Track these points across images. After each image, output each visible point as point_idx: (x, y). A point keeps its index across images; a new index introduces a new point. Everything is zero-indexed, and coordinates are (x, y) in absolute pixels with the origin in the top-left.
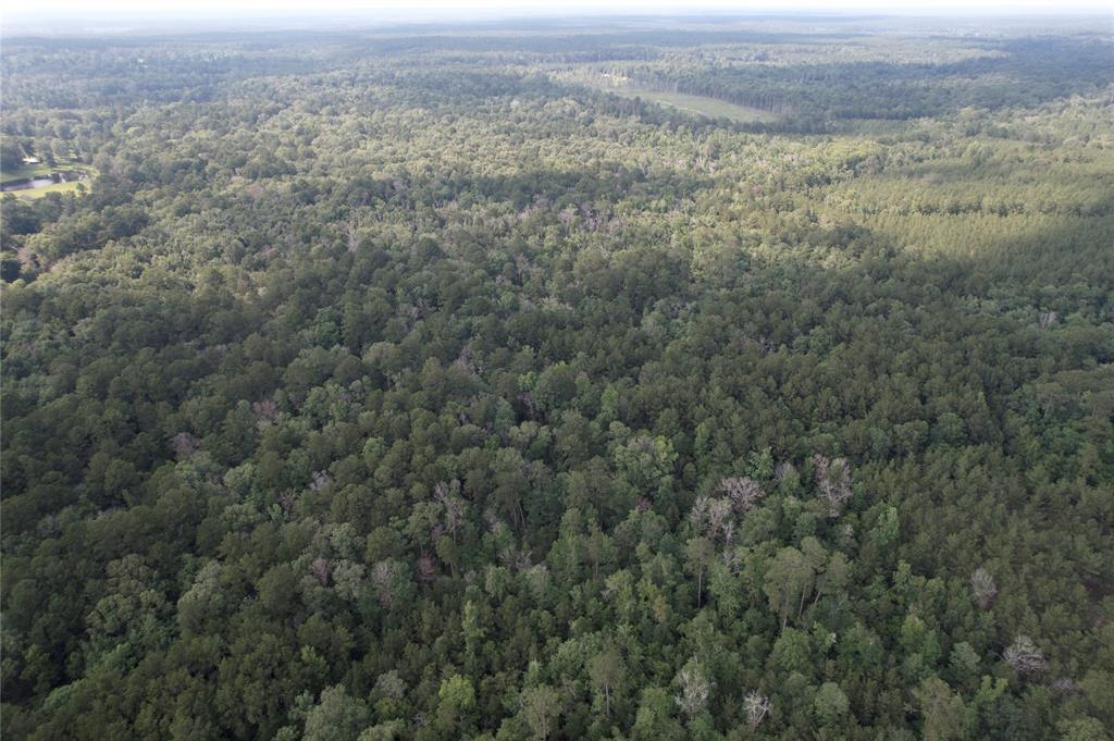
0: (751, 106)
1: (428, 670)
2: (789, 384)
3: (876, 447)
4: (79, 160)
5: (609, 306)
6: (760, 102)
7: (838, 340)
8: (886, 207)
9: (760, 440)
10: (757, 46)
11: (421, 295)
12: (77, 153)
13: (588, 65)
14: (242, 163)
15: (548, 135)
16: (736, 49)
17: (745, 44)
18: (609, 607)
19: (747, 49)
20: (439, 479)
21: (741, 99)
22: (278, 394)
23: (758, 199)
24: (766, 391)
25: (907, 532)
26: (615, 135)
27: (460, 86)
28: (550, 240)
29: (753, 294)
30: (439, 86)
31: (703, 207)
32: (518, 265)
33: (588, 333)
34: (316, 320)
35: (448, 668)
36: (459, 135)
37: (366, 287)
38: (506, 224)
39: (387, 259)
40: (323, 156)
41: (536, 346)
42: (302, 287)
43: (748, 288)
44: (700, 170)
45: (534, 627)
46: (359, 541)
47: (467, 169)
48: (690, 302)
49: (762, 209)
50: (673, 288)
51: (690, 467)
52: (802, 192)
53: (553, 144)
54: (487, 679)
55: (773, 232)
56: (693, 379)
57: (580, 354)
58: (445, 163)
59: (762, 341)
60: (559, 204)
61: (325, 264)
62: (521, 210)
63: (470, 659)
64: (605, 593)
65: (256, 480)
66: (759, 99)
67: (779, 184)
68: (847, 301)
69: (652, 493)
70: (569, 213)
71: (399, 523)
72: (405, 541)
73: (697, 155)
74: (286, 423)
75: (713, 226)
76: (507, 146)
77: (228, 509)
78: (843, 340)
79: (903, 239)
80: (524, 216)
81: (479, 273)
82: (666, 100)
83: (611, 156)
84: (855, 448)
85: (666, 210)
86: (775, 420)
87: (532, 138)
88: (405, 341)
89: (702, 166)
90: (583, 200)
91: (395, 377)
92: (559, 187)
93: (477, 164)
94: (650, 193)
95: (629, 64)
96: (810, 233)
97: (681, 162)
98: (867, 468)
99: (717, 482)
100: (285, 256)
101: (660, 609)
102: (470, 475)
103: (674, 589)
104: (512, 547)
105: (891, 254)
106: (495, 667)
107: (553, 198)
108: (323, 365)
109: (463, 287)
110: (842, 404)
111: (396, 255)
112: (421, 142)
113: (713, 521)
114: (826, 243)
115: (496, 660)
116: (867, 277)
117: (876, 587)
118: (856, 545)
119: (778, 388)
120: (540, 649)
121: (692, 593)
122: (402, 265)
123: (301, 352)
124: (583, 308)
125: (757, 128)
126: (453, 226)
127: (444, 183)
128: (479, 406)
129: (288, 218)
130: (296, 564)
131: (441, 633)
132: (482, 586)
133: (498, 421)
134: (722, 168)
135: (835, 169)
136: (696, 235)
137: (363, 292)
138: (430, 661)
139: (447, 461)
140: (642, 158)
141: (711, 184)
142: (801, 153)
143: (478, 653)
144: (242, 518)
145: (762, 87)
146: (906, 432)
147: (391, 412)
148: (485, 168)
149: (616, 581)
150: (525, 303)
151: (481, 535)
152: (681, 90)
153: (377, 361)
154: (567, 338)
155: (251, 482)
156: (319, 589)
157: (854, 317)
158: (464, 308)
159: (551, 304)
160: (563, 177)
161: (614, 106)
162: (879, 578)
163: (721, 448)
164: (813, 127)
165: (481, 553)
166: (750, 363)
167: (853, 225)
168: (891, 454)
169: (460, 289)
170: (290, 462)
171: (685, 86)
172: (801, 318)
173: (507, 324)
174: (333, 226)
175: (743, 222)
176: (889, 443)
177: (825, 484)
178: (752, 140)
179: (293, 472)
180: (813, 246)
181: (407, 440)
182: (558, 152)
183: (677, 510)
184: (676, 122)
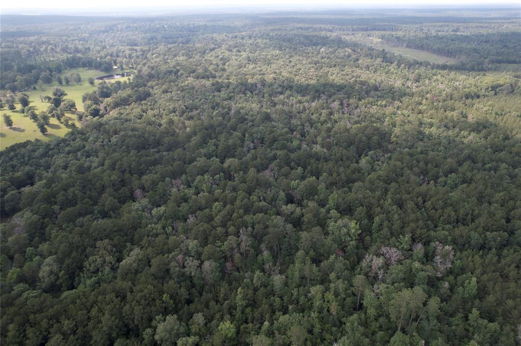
0: (444, 55)
1: (218, 316)
2: (430, 202)
3: (473, 242)
4: (133, 68)
5: (345, 151)
6: (450, 54)
7: (464, 182)
8: (510, 112)
9: (407, 229)
10: (454, 24)
11: (256, 138)
12: (132, 65)
13: (362, 32)
14: (194, 72)
15: (335, 66)
16: (441, 26)
17: (447, 24)
18: (310, 302)
19: (448, 26)
20: (243, 226)
21: (439, 52)
22: (184, 177)
23: (435, 104)
24: (417, 204)
25: (482, 293)
26: (368, 67)
27: (298, 41)
28: (324, 117)
29: (421, 153)
30: (289, 41)
31: (405, 106)
32: (305, 128)
33: (330, 164)
34: (208, 145)
35: (227, 316)
36: (292, 64)
37: (233, 132)
38: (304, 107)
39: (246, 119)
40: (229, 70)
41: (305, 168)
42: (205, 129)
43: (419, 149)
44: (408, 87)
45: (271, 305)
46: (200, 249)
47: (292, 80)
48: (387, 154)
49: (437, 109)
50: (380, 145)
51: (368, 238)
52: (462, 102)
53: (336, 70)
54: (245, 325)
55: (441, 121)
56: (378, 193)
57: (325, 174)
58: (283, 77)
59: (422, 177)
60: (332, 100)
61: (217, 120)
62: (313, 101)
63: (238, 314)
64: (310, 295)
65: (165, 215)
66: (449, 52)
67: (449, 96)
68: (474, 162)
69: (345, 248)
70: (336, 104)
71: (220, 244)
72: (221, 253)
73: (408, 79)
74: (183, 190)
75: (408, 116)
76: (314, 70)
77: (150, 226)
78: (466, 182)
79: (516, 131)
80: (314, 104)
81: (286, 130)
82: (397, 51)
83: (363, 78)
84: (460, 241)
85: (386, 106)
86: (417, 220)
87: (327, 67)
88: (244, 158)
89: (409, 85)
90: (344, 98)
91: (235, 175)
92: (334, 91)
93: (297, 77)
94: (378, 97)
95: (383, 32)
96: (460, 124)
97: (399, 82)
98: (465, 253)
99: (379, 248)
100: (202, 115)
101: (334, 308)
102: (257, 226)
103: (345, 299)
104: (271, 264)
105: (506, 138)
106: (249, 321)
107: (330, 96)
108: (206, 166)
109: (276, 136)
110: (458, 216)
111: (250, 118)
112: (274, 66)
113: (373, 268)
114: (469, 129)
115: (250, 317)
116: (489, 150)
117: (457, 319)
118: (450, 294)
119: (423, 204)
120: (271, 316)
121: (354, 303)
122: (251, 123)
123: (198, 159)
124: (332, 152)
125: (444, 67)
126: (279, 107)
127: (280, 86)
128: (270, 194)
129: (207, 97)
130: (171, 256)
131: (228, 300)
132: (252, 280)
133: (277, 202)
134: (420, 86)
135: (483, 90)
136: (398, 119)
137: (231, 134)
138: (220, 311)
139: (248, 218)
140: (379, 79)
141: (412, 95)
142: (465, 81)
143: (243, 312)
144: (154, 231)
145: (452, 46)
146: (493, 237)
147: (229, 191)
148: (301, 80)
149: (316, 290)
150: (304, 146)
151: (257, 255)
152: (408, 46)
153: (229, 167)
154: (320, 166)
155: (163, 215)
156: (177, 269)
157: (476, 171)
158: (275, 146)
159: (317, 148)
160: (337, 86)
161: (371, 53)
162: (460, 315)
163: (385, 231)
164: (476, 67)
165: (256, 264)
166: (411, 189)
167: (487, 121)
168: (482, 247)
169: (274, 136)
170: (181, 208)
171: (410, 44)
172: (445, 168)
173: (292, 156)
174: (225, 103)
175: (425, 115)
176: (481, 241)
177: (438, 259)
178: (440, 73)
179: (181, 213)
180: (461, 130)
181: (233, 205)
182: (338, 74)
183: (356, 259)
184: (401, 61)
